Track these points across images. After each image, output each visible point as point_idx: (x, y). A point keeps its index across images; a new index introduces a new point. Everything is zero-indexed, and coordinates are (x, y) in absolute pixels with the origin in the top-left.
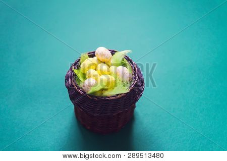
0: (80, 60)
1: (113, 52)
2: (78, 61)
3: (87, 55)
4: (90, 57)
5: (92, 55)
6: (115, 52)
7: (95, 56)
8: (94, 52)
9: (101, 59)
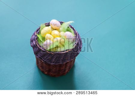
0: (40, 28)
1: (61, 23)
2: (39, 29)
3: (45, 25)
4: (46, 26)
5: (48, 25)
6: (63, 23)
7: (50, 25)
8: (49, 23)
9: (54, 27)
